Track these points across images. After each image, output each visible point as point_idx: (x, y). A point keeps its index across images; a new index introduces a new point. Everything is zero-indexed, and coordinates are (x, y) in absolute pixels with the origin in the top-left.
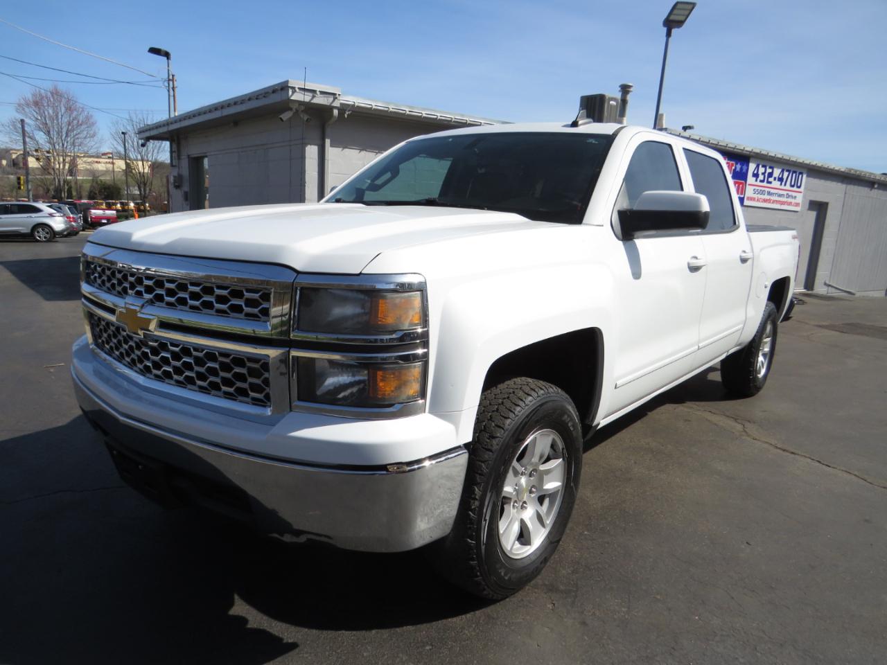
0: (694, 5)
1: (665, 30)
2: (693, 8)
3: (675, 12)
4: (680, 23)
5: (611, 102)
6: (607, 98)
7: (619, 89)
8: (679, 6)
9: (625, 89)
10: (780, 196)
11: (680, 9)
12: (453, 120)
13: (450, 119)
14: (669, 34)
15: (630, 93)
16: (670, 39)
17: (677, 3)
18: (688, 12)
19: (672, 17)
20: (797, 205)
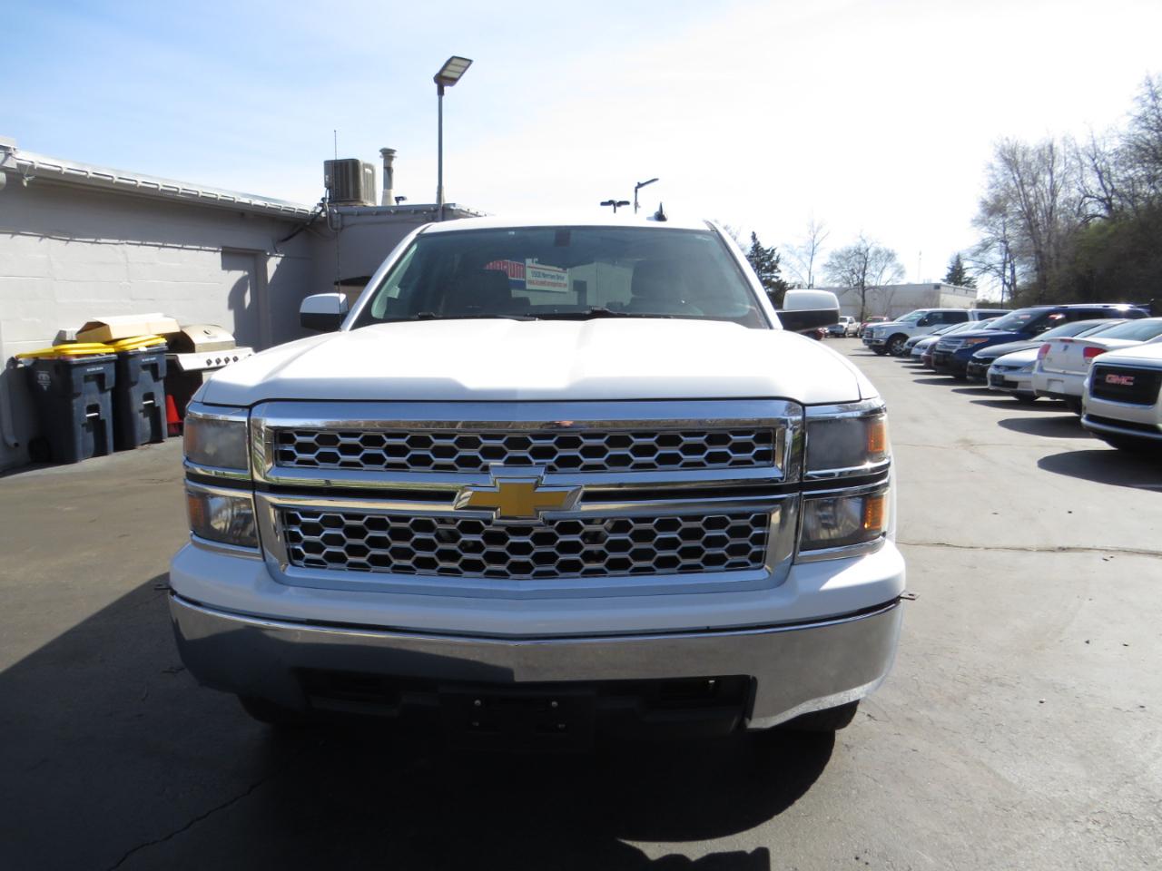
0: (471, 61)
1: (435, 87)
2: (469, 65)
3: (450, 67)
4: (453, 81)
5: (366, 170)
6: (361, 164)
7: (380, 154)
8: (454, 61)
9: (388, 155)
10: (553, 277)
11: (456, 65)
12: (180, 191)
13: (176, 190)
14: (441, 92)
15: (395, 159)
16: (443, 98)
17: (453, 58)
18: (463, 69)
19: (445, 74)
20: (565, 285)
